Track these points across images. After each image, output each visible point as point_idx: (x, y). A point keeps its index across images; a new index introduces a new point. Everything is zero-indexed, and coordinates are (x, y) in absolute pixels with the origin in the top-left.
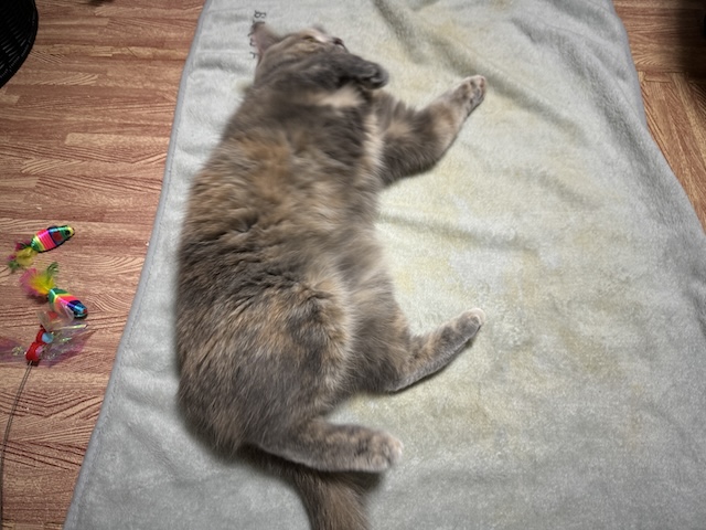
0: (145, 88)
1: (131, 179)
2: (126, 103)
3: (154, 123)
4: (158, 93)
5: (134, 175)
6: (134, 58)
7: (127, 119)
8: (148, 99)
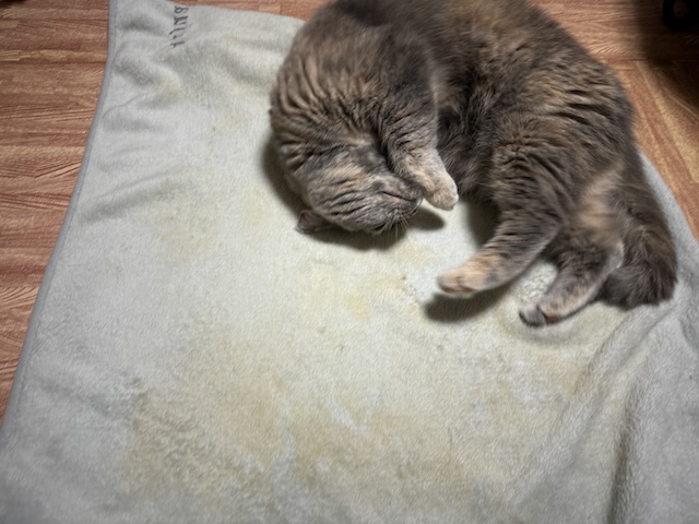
0: (56, 94)
1: (33, 195)
2: (33, 110)
3: (65, 132)
4: (71, 98)
5: (38, 191)
6: (46, 61)
7: (33, 128)
8: (59, 105)
